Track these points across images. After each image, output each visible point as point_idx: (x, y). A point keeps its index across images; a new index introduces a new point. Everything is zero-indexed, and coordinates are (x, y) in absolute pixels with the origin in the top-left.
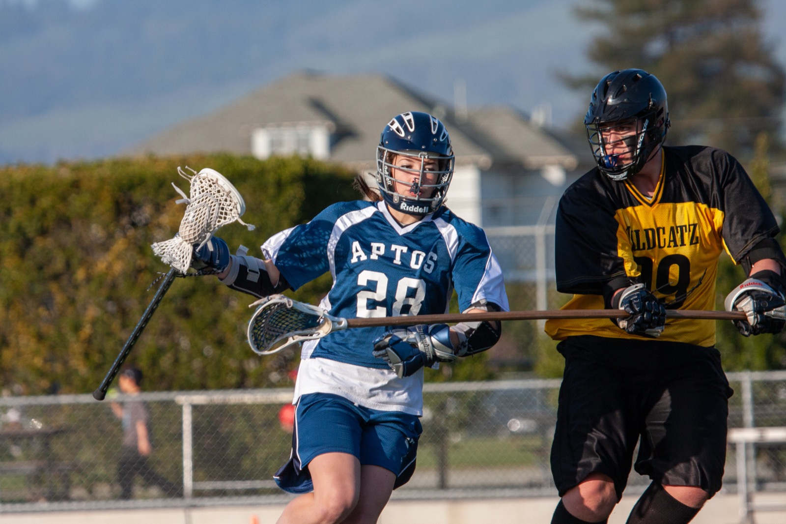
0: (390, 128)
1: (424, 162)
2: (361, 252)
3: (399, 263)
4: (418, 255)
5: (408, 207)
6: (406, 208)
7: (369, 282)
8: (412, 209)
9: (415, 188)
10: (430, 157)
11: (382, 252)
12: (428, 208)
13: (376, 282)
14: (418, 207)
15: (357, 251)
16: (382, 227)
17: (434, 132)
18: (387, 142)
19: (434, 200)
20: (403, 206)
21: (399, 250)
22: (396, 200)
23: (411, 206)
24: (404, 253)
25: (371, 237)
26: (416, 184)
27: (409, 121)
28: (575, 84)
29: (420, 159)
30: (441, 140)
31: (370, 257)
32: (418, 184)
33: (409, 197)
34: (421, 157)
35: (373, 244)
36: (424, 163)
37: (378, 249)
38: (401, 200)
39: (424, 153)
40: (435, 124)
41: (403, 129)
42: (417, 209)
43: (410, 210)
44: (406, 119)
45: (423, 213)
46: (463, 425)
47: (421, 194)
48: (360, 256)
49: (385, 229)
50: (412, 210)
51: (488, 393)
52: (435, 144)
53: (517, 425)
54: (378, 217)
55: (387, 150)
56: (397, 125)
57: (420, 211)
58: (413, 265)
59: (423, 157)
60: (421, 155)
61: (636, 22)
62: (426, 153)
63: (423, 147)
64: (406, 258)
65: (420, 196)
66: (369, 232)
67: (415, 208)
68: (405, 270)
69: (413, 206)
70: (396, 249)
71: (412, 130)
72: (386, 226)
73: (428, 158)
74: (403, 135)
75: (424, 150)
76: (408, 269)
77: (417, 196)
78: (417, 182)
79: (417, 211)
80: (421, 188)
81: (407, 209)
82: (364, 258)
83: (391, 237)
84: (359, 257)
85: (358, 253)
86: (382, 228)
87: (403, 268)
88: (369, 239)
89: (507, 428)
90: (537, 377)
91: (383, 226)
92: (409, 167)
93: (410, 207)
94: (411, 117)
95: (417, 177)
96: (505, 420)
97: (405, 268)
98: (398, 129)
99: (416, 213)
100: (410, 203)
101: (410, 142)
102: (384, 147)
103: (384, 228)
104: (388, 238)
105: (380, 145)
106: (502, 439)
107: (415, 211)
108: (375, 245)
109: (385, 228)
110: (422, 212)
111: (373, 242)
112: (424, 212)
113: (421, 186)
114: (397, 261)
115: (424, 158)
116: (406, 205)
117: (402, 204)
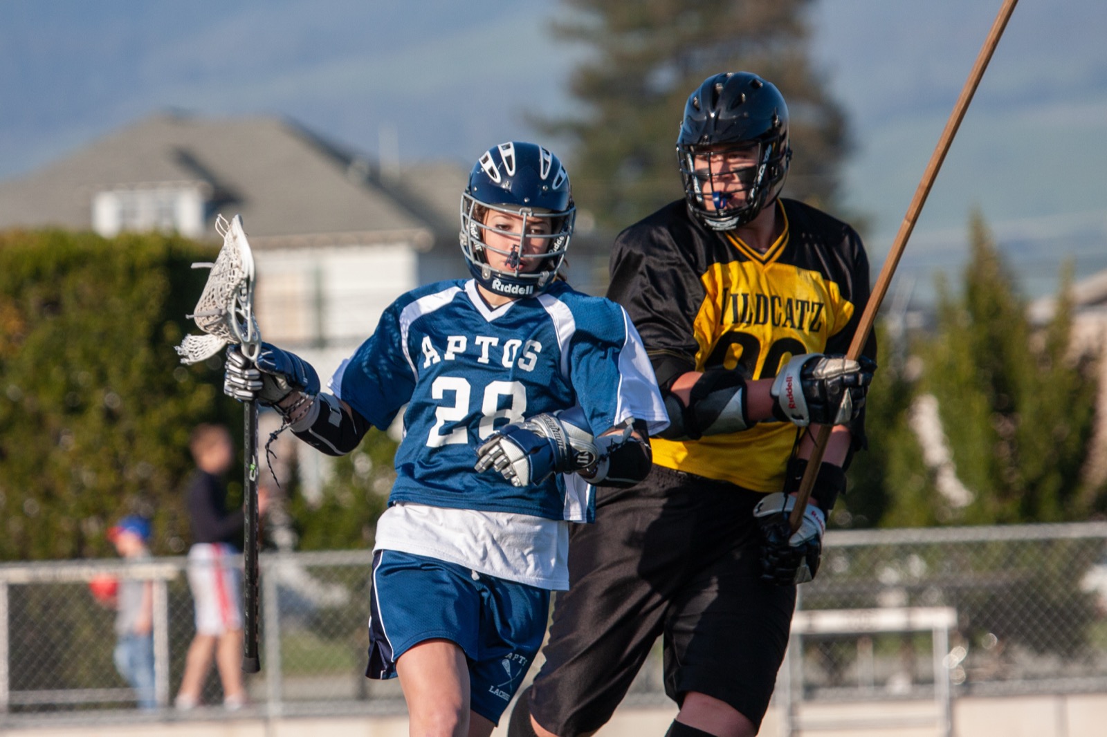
0: (481, 167)
1: (527, 221)
2: (434, 353)
3: (487, 361)
5: (503, 286)
6: (500, 287)
7: (445, 392)
8: (509, 289)
9: (513, 259)
10: (535, 215)
11: (462, 348)
12: (532, 287)
13: (455, 392)
14: (517, 286)
15: (428, 350)
16: (464, 313)
17: (544, 177)
18: (476, 189)
19: (542, 276)
20: (496, 284)
21: (487, 343)
22: (486, 275)
23: (508, 284)
24: (493, 347)
25: (448, 328)
26: (514, 254)
27: (509, 159)
28: (550, 130)
29: (522, 216)
30: (554, 187)
31: (445, 357)
32: (517, 253)
33: (504, 272)
34: (522, 214)
35: (449, 338)
36: (527, 223)
37: (457, 344)
38: (494, 275)
39: (526, 209)
40: (546, 163)
41: (499, 171)
42: (517, 290)
43: (506, 291)
44: (504, 154)
45: (525, 295)
47: (522, 269)
48: (433, 357)
49: (468, 316)
50: (509, 291)
52: (545, 194)
54: (462, 302)
55: (474, 201)
56: (490, 164)
57: (520, 293)
58: (507, 363)
59: (525, 214)
60: (522, 212)
61: (634, 44)
62: (529, 210)
63: (526, 201)
64: (496, 352)
65: (520, 272)
66: (446, 322)
67: (514, 288)
68: (495, 370)
69: (510, 285)
70: (482, 343)
71: (511, 173)
72: (470, 312)
73: (533, 215)
74: (498, 180)
75: (527, 205)
76: (499, 369)
77: (516, 272)
78: (516, 250)
79: (516, 292)
80: (522, 259)
81: (502, 290)
82: (437, 359)
83: (476, 326)
84: (431, 359)
85: (430, 353)
86: (464, 315)
87: (491, 367)
88: (445, 332)
91: (466, 311)
92: (505, 227)
93: (507, 287)
94: (511, 152)
95: (517, 243)
97: (495, 368)
98: (492, 171)
99: (515, 294)
100: (506, 280)
101: (508, 190)
102: (471, 195)
104: (471, 327)
105: (466, 192)
107: (513, 292)
108: (452, 340)
109: (468, 314)
110: (523, 293)
111: (450, 335)
112: (527, 293)
113: (522, 256)
114: (484, 359)
115: (527, 215)
116: (500, 283)
117: (495, 282)
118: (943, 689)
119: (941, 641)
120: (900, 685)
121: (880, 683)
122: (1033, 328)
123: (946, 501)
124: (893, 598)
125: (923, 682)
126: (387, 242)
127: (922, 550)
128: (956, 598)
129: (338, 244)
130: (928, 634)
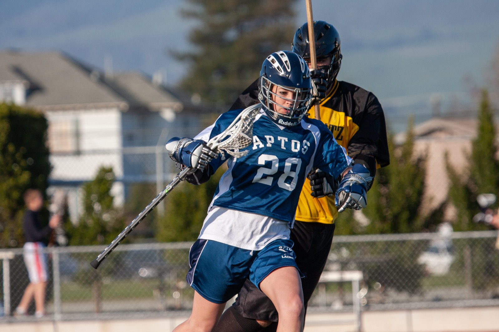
0: (272, 65)
2: (259, 143)
3: (284, 148)
4: (296, 143)
5: (284, 122)
6: (282, 123)
7: (266, 162)
10: (302, 91)
12: (296, 123)
13: (272, 162)
14: (290, 122)
15: (257, 142)
17: (303, 72)
18: (270, 76)
21: (283, 140)
22: (276, 117)
24: (287, 142)
25: (264, 132)
27: (286, 62)
28: (180, 58)
31: (266, 145)
33: (285, 116)
35: (266, 136)
37: (270, 140)
38: (280, 117)
39: (298, 89)
41: (283, 69)
43: (285, 124)
46: (111, 273)
48: (259, 145)
51: (126, 252)
53: (145, 272)
56: (277, 64)
57: (291, 125)
58: (293, 150)
60: (296, 90)
61: (218, 19)
62: (300, 89)
63: (297, 84)
64: (288, 144)
69: (287, 122)
70: (281, 140)
72: (271, 125)
74: (282, 73)
76: (291, 152)
77: (290, 116)
82: (262, 146)
83: (276, 131)
84: (258, 146)
85: (257, 143)
87: (287, 152)
89: (138, 274)
90: (157, 242)
93: (285, 123)
94: (287, 59)
96: (137, 269)
97: (289, 152)
98: (278, 68)
100: (285, 120)
102: (268, 79)
103: (270, 125)
104: (274, 132)
105: (264, 76)
106: (135, 282)
107: (288, 125)
108: (267, 137)
112: (294, 125)
116: (282, 121)
117: (280, 120)
118: (357, 308)
119: (356, 286)
120: (337, 305)
121: (329, 305)
122: (396, 146)
123: (358, 223)
124: (335, 267)
125: (348, 304)
126: (108, 108)
127: (347, 245)
128: (362, 267)
129: (86, 108)
130: (350, 283)
